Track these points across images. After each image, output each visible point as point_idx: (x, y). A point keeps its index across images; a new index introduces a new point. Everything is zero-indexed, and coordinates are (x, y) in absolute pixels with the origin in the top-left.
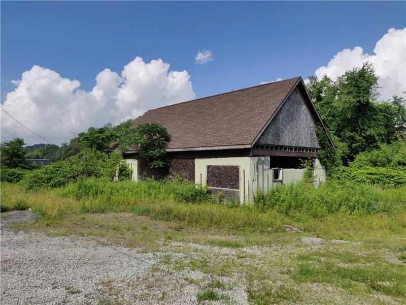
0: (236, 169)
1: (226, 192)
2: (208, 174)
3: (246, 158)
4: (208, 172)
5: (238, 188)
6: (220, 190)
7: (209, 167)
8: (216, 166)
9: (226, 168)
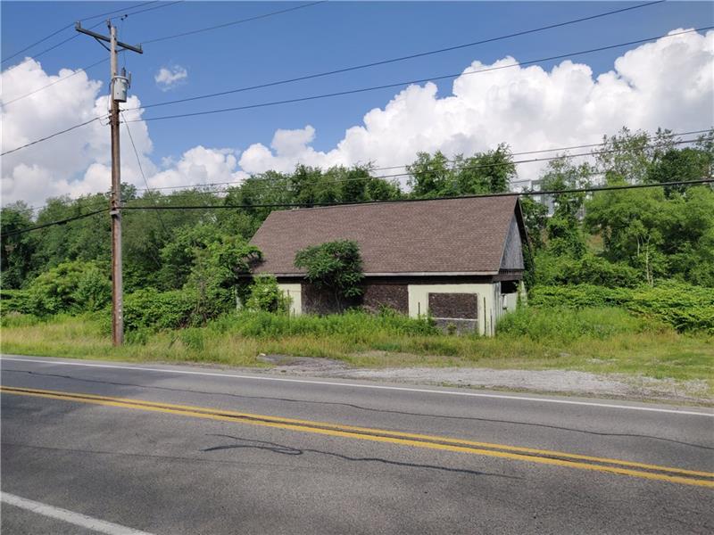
0: (473, 297)
1: (458, 323)
2: (430, 302)
3: (488, 285)
4: (430, 301)
5: (476, 318)
6: (449, 321)
7: (431, 295)
8: (443, 294)
9: (458, 296)
